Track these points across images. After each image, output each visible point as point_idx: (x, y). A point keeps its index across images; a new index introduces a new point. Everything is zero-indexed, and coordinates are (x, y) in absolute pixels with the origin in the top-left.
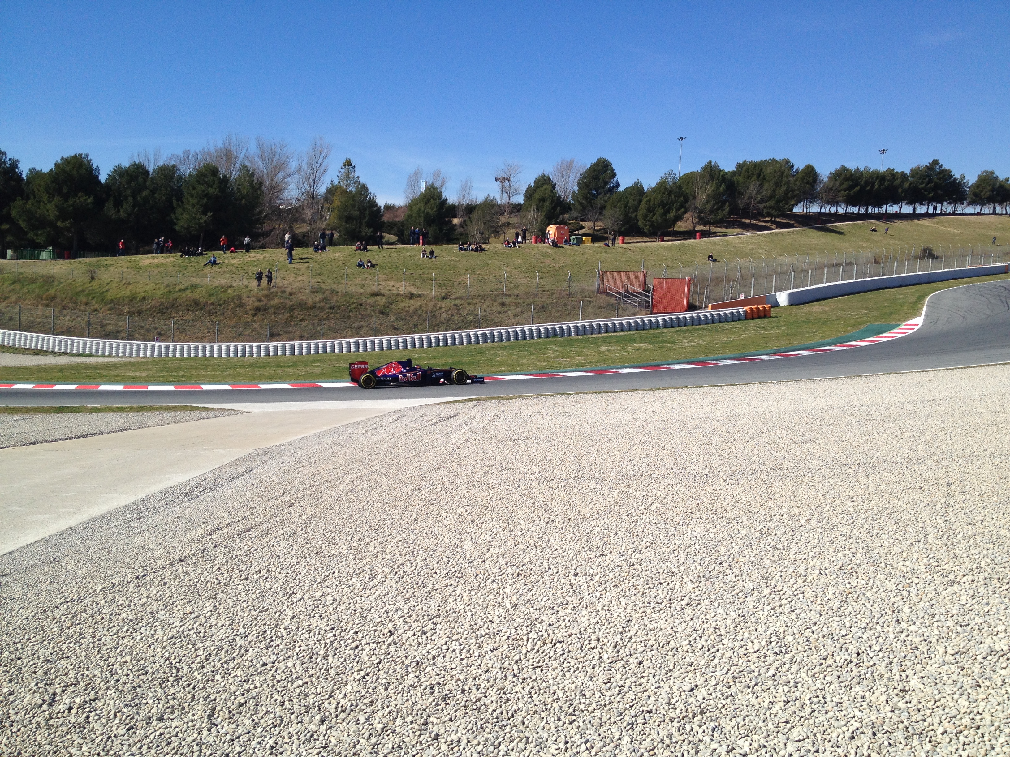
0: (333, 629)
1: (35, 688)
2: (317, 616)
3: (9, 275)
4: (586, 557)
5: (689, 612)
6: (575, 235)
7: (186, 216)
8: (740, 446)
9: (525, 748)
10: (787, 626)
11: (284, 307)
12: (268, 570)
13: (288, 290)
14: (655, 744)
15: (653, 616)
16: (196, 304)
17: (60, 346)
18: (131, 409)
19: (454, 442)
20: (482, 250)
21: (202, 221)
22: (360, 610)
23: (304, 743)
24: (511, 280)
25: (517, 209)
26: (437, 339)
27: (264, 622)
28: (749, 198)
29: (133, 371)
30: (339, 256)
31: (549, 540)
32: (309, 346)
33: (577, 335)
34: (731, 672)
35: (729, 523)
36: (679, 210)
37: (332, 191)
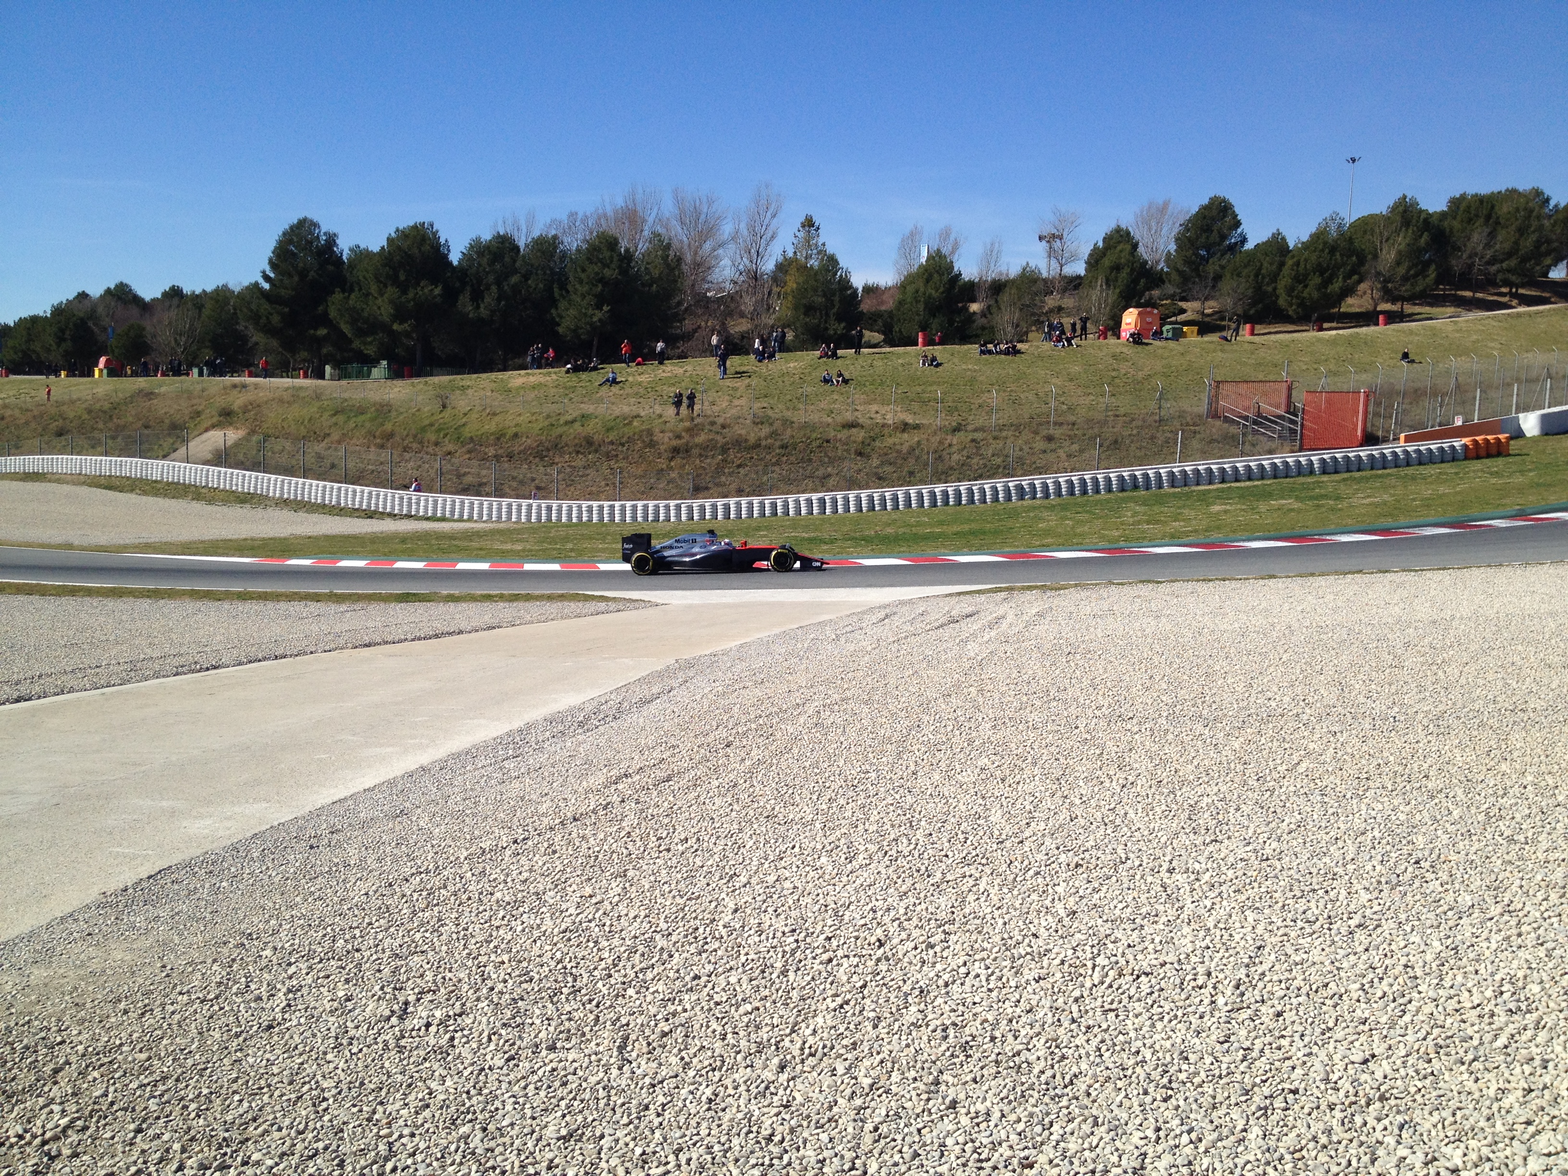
0: (794, 931)
1: (380, 993)
2: (770, 910)
3: (329, 402)
4: (1187, 843)
5: (1362, 938)
6: (1171, 323)
7: (572, 312)
8: (1453, 670)
9: (1092, 1133)
10: (1530, 968)
11: (714, 447)
12: (698, 839)
13: (720, 421)
14: (1303, 1142)
15: (1301, 941)
16: (589, 444)
17: (401, 505)
18: (501, 597)
19: (972, 655)
20: (1016, 352)
21: (595, 319)
22: (834, 906)
23: (756, 1098)
24: (1062, 399)
25: (1074, 284)
26: (945, 494)
27: (694, 915)
28: (1470, 257)
29: (502, 542)
30: (795, 368)
31: (1126, 814)
32: (750, 505)
33: (1173, 486)
34: (1432, 1037)
35: (1432, 797)
36: (1350, 277)
37: (783, 267)
